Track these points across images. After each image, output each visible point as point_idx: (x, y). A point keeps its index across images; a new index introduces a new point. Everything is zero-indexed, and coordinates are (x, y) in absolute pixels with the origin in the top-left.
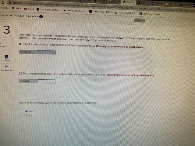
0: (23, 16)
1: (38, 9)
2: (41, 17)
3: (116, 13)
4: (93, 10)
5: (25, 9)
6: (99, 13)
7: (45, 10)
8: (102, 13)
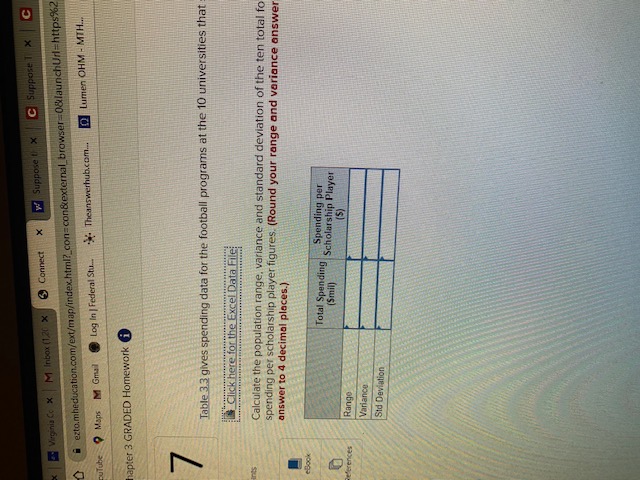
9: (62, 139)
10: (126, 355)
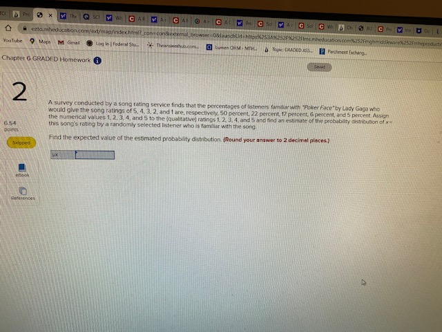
9: (201, 35)
10: (85, 61)
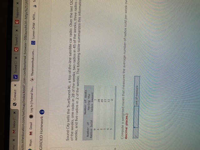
0: (41, 136)
1: (31, 116)
2: (42, 112)
3: (35, 6)
4: (30, 39)
5: (31, 133)
6: (36, 31)
7: (32, 106)
8: (36, 26)
9: (26, 48)
10: (42, 119)
